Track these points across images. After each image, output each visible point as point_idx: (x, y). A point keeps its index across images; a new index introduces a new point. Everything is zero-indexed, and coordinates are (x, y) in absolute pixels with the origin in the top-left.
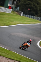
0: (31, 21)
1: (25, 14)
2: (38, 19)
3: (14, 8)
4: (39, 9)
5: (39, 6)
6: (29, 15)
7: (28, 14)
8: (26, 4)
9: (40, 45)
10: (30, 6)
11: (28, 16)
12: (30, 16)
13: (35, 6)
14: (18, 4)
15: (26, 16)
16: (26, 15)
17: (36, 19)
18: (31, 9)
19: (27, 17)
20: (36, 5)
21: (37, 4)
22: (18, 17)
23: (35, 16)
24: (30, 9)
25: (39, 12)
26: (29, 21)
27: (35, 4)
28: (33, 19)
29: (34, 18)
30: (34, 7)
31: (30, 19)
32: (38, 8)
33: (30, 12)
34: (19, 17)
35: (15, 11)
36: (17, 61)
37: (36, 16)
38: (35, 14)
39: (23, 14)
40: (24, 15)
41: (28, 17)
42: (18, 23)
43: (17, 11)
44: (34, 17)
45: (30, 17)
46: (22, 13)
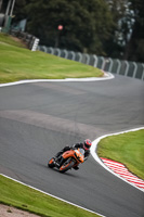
0: (68, 70)
1: (48, 46)
2: (92, 63)
3: (7, 23)
4: (94, 28)
5: (96, 18)
6: (62, 46)
7: (57, 44)
8: (51, 10)
9: (98, 154)
10: (62, 15)
11: (58, 50)
12: (66, 51)
13: (81, 17)
14: (22, 11)
15: (50, 52)
16: (51, 49)
17: (85, 62)
18: (68, 28)
19: (52, 55)
20: (87, 12)
21: (90, 10)
22: (22, 54)
23: (82, 52)
24: (64, 26)
25: (95, 38)
26: (61, 70)
27: (81, 8)
28: (73, 61)
29: (77, 59)
30: (79, 19)
31: (66, 63)
32: (93, 22)
33: (63, 38)
34: (25, 56)
35: (10, 32)
36: (19, 208)
37: (85, 50)
38: (80, 46)
39: (40, 44)
40: (44, 47)
41: (56, 54)
42: (23, 75)
43: (18, 35)
44: (80, 54)
45: (63, 56)
46: (37, 40)
